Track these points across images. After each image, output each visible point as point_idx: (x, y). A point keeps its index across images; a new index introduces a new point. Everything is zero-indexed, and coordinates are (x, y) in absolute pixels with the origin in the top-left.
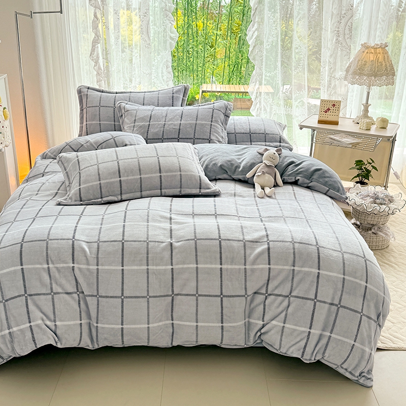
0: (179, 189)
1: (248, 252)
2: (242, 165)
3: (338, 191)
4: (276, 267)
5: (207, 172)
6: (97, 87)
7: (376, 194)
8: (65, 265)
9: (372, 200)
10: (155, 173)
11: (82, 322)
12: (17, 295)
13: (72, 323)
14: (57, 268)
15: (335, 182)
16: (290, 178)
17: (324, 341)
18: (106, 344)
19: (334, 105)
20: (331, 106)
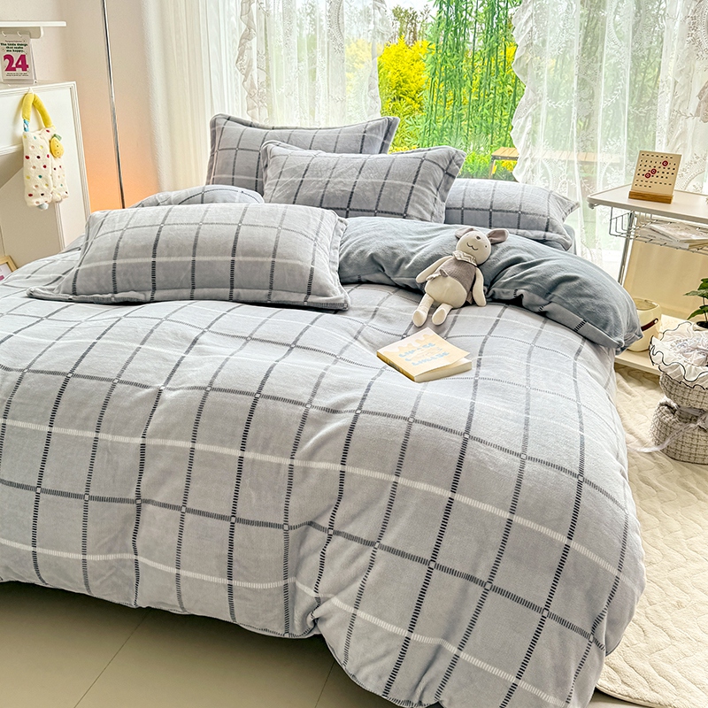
0: (267, 292)
1: (307, 429)
2: (415, 257)
3: (604, 327)
4: (358, 471)
5: (345, 266)
9: (702, 357)
10: (224, 254)
15: (603, 308)
16: (506, 290)
17: (441, 665)
18: (14, 578)
19: (665, 163)
20: (658, 165)
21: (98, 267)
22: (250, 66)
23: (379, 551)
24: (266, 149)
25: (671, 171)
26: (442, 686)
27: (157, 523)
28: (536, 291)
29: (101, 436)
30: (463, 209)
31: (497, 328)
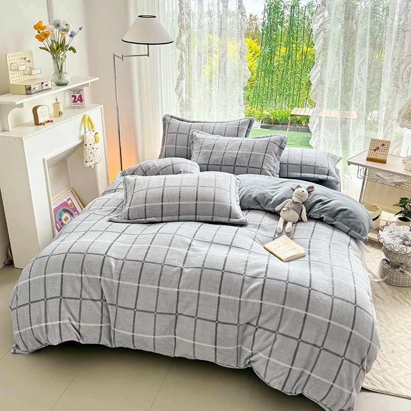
0: (211, 217)
1: (245, 285)
2: (274, 199)
3: (359, 232)
4: (267, 303)
5: (242, 202)
6: (180, 116)
7: (406, 236)
8: (94, 276)
9: (401, 240)
10: (192, 201)
11: (103, 325)
12: (54, 296)
13: (93, 325)
14: (88, 278)
15: (358, 223)
16: (316, 214)
17: (304, 379)
18: (121, 346)
19: (383, 145)
20: (380, 145)
21: (138, 208)
22: (182, 91)
23: (278, 335)
24: (192, 134)
25: (386, 148)
26: (304, 386)
27: (185, 324)
28: (330, 215)
29: (160, 288)
30: (288, 164)
31: (314, 234)
